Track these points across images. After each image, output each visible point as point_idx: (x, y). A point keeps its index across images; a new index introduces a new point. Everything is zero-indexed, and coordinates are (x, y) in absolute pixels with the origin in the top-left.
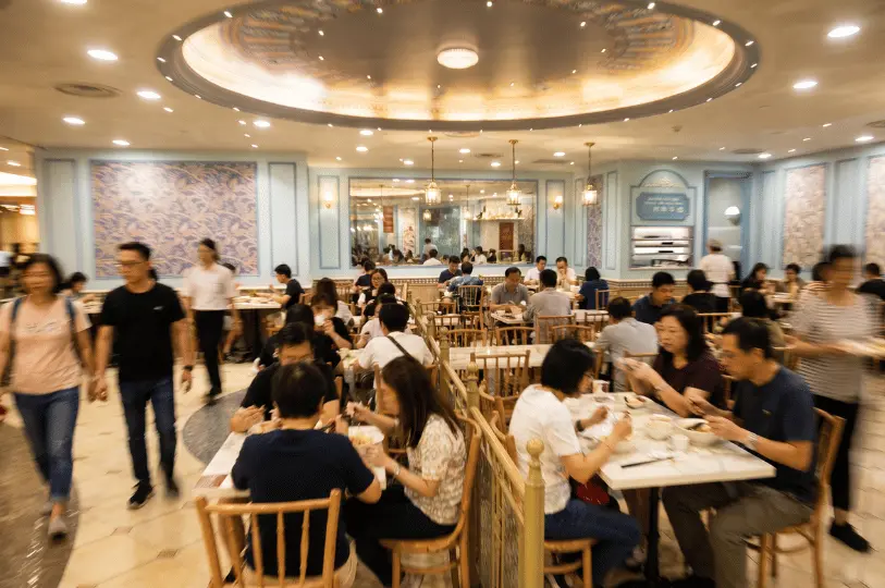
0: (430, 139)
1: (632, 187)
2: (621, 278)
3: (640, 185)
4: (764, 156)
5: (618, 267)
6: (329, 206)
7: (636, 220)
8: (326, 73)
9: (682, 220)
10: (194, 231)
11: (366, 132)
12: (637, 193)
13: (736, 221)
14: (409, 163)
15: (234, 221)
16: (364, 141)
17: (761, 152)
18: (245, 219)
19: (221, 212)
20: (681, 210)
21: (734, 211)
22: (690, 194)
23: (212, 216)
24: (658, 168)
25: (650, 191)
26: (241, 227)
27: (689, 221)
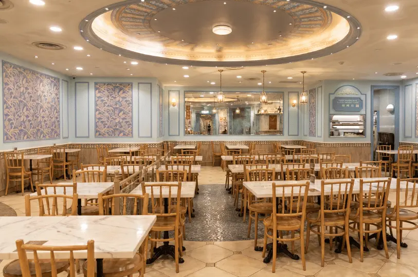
0: (219, 70)
1: (330, 94)
2: (324, 141)
3: (334, 94)
4: (403, 77)
5: (323, 136)
6: (174, 105)
7: (332, 112)
8: (164, 39)
9: (359, 111)
10: (102, 115)
11: (186, 68)
12: (332, 97)
13: (392, 112)
14: (213, 83)
15: (121, 111)
16: (186, 72)
17: (401, 74)
18: (126, 110)
19: (115, 106)
20: (357, 106)
21: (391, 107)
22: (363, 97)
23: (110, 108)
24: (345, 84)
25: (340, 96)
26: (124, 113)
27: (363, 112)
